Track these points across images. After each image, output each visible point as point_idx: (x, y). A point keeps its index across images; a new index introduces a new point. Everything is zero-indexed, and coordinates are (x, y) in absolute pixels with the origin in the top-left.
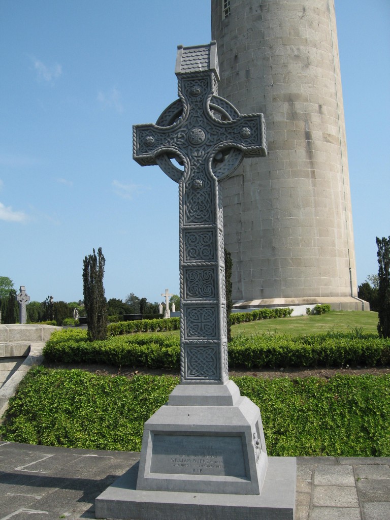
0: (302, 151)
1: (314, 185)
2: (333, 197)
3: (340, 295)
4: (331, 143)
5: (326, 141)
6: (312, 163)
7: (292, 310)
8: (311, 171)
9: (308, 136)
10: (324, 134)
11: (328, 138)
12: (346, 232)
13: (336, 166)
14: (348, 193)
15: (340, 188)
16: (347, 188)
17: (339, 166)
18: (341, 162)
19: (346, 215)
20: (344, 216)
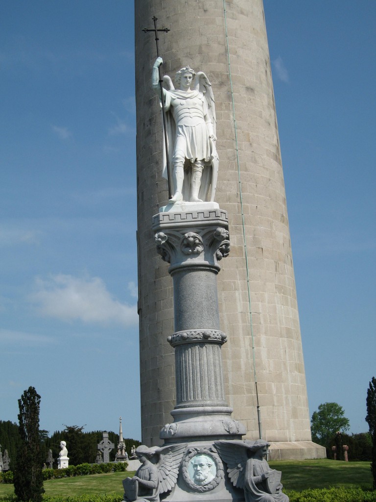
12: (251, 361)
13: (234, 283)
14: (261, 311)
15: (240, 309)
16: (260, 305)
17: (239, 282)
18: (246, 276)
19: (251, 340)
20: (247, 343)
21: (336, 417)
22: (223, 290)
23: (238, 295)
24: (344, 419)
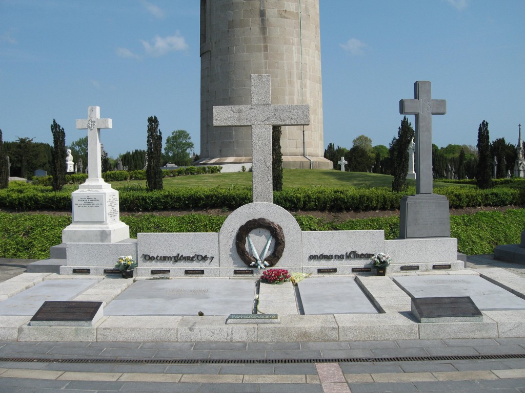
0: (256, 28)
1: (266, 58)
2: (286, 68)
3: (288, 154)
4: (286, 18)
5: (282, 18)
6: (265, 39)
7: (221, 168)
8: (264, 46)
9: (262, 14)
10: (279, 11)
11: (284, 14)
12: (300, 98)
13: (292, 39)
14: (307, 63)
15: (295, 59)
16: (307, 59)
17: (296, 39)
18: (300, 35)
19: (301, 83)
20: (299, 85)
21: (185, 141)
22: (285, 44)
23: (295, 48)
24: (191, 143)
